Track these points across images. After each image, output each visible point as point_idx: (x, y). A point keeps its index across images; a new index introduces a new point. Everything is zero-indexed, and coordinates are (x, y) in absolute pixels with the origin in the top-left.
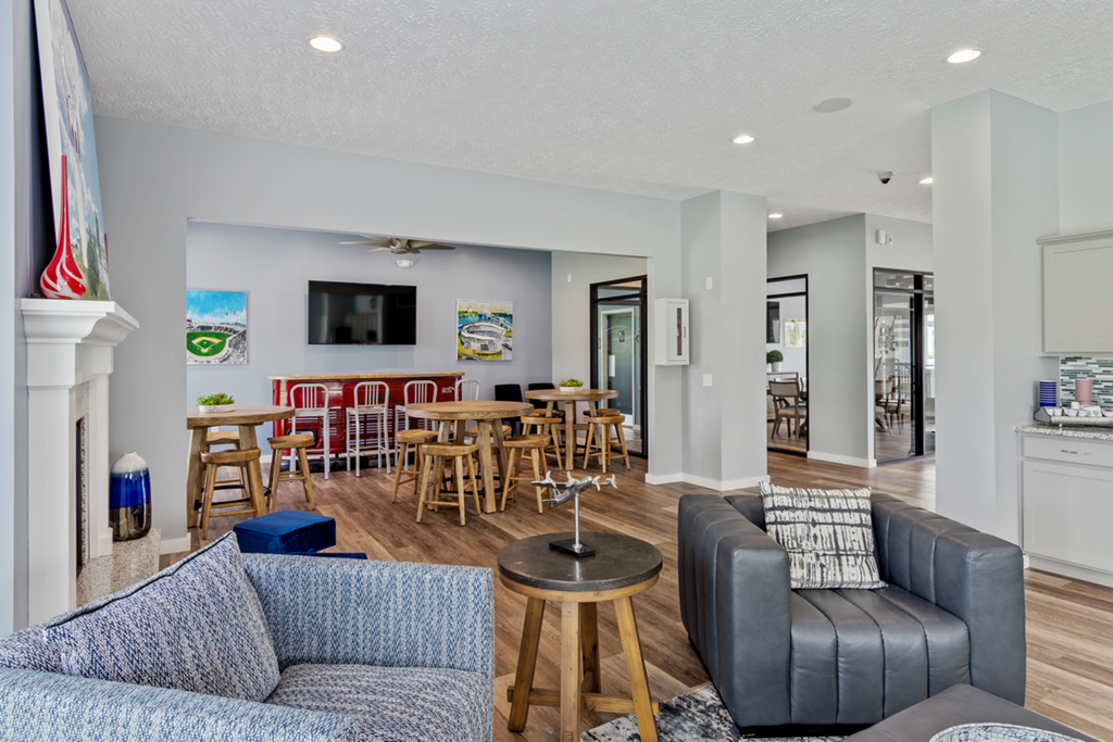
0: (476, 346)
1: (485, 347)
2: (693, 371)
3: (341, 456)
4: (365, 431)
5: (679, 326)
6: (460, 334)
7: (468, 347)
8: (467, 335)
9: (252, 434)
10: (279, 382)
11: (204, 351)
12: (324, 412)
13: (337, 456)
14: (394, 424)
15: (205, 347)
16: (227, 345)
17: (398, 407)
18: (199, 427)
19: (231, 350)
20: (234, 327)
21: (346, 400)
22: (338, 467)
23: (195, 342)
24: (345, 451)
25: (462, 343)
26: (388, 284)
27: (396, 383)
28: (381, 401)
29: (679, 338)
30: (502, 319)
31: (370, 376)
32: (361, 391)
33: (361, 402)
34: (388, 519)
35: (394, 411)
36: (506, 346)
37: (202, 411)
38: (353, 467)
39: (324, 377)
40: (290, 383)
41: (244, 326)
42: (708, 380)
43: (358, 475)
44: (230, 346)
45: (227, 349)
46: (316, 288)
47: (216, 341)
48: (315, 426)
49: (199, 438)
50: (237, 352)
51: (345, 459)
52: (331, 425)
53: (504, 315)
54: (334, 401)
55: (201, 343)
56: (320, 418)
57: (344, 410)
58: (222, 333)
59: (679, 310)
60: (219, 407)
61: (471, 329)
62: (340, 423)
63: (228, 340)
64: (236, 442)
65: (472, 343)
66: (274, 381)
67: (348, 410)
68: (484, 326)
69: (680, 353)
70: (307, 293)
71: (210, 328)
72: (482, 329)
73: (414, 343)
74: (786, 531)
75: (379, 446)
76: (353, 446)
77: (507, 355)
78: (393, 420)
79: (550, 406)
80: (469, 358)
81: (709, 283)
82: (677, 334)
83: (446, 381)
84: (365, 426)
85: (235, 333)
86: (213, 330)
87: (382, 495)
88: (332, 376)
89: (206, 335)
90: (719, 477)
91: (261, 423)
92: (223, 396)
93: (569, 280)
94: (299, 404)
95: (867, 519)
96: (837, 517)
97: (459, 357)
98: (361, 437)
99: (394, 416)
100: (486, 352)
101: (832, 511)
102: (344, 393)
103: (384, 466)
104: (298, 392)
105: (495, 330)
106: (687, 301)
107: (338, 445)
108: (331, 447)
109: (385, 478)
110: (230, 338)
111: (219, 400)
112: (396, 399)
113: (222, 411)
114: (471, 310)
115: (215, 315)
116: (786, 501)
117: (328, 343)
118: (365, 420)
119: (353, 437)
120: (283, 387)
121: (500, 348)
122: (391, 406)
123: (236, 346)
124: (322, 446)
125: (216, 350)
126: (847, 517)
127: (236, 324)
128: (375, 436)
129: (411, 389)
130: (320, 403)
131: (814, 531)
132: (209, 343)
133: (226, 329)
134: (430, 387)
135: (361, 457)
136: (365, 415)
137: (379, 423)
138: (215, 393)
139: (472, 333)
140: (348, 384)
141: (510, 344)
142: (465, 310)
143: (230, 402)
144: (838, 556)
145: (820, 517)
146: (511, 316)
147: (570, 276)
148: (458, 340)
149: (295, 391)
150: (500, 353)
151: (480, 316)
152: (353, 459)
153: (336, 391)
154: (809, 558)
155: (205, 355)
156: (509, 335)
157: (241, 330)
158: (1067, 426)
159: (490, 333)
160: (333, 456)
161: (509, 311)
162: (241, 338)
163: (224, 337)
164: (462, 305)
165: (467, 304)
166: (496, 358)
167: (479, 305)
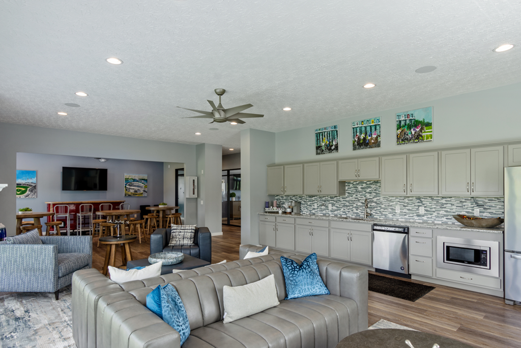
0: (132, 191)
1: (136, 191)
2: (199, 199)
3: (75, 231)
4: (85, 222)
5: (194, 185)
6: (125, 186)
7: (129, 191)
8: (129, 187)
9: (39, 221)
10: (50, 204)
12: (67, 215)
15: (19, 191)
17: (97, 212)
18: (20, 218)
19: (29, 192)
20: (31, 184)
21: (77, 211)
24: (76, 229)
25: (127, 190)
26: (96, 168)
27: (96, 204)
28: (90, 211)
29: (194, 189)
30: (143, 181)
31: (87, 202)
32: (82, 207)
33: (82, 211)
36: (145, 191)
37: (20, 213)
38: (79, 235)
39: (68, 202)
40: (54, 205)
41: (35, 183)
42: (202, 202)
45: (28, 192)
46: (65, 169)
47: (23, 189)
48: (64, 220)
49: (19, 222)
50: (32, 194)
51: (76, 232)
52: (71, 220)
53: (144, 180)
54: (71, 211)
55: (17, 190)
56: (66, 217)
57: (76, 214)
58: (26, 187)
59: (194, 180)
60: (27, 212)
61: (130, 185)
62: (74, 219)
63: (28, 189)
64: (33, 224)
65: (131, 190)
66: (48, 204)
67: (77, 214)
68: (136, 183)
69: (194, 194)
70: (62, 172)
72: (135, 185)
73: (107, 190)
74: (174, 234)
75: (90, 227)
76: (79, 227)
77: (146, 194)
79: (155, 212)
80: (129, 196)
82: (192, 188)
83: (118, 203)
85: (31, 186)
86: (22, 185)
88: (71, 202)
89: (19, 187)
91: (42, 217)
92: (28, 208)
94: (57, 212)
95: (194, 231)
96: (186, 231)
97: (125, 195)
98: (82, 224)
99: (95, 216)
100: (136, 193)
101: (185, 229)
102: (76, 208)
104: (57, 208)
105: (140, 185)
106: (196, 177)
107: (74, 227)
108: (71, 227)
111: (27, 210)
112: (96, 209)
113: (28, 213)
114: (130, 178)
115: (23, 180)
116: (175, 228)
117: (75, 190)
118: (84, 218)
119: (79, 224)
120: (51, 206)
121: (142, 192)
122: (94, 213)
123: (31, 191)
124: (67, 227)
125: (23, 192)
126: (188, 231)
127: (32, 183)
128: (89, 223)
129: (102, 206)
130: (66, 212)
131: (180, 234)
132: (20, 190)
133: (28, 185)
135: (82, 232)
136: (85, 216)
137: (90, 219)
138: (25, 207)
140: (77, 205)
141: (146, 190)
142: (128, 178)
143: (31, 210)
144: (184, 238)
145: (182, 231)
146: (147, 180)
147: (169, 166)
148: (125, 189)
149: (56, 207)
150: (142, 193)
151: (134, 180)
152: (79, 232)
153: (73, 207)
154: (177, 239)
155: (18, 194)
156: (146, 187)
157: (34, 185)
158: (269, 212)
159: (138, 186)
160: (72, 231)
161: (146, 178)
162: (34, 188)
163: (26, 188)
164: (126, 176)
165: (128, 176)
166: (141, 195)
167: (134, 175)
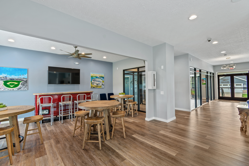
0: (95, 84)
1: (97, 85)
2: (157, 91)
4: (65, 109)
5: (154, 78)
6: (91, 81)
7: (93, 85)
11: (11, 86)
12: (51, 104)
13: (56, 116)
14: (74, 106)
15: (12, 85)
16: (20, 84)
17: (75, 101)
19: (22, 86)
21: (59, 100)
22: (56, 120)
23: (8, 84)
24: (58, 115)
25: (92, 84)
26: (72, 68)
27: (74, 95)
28: (70, 100)
29: (154, 82)
30: (101, 78)
32: (63, 98)
33: (63, 101)
34: (71, 148)
35: (74, 103)
36: (102, 84)
38: (61, 120)
40: (40, 96)
41: (26, 79)
42: (162, 93)
43: (62, 123)
44: (21, 85)
45: (20, 86)
46: (50, 68)
47: (16, 83)
48: (48, 108)
50: (24, 87)
51: (59, 117)
52: (54, 108)
53: (102, 77)
54: (54, 101)
55: (11, 84)
56: (50, 106)
57: (58, 103)
59: (154, 74)
61: (94, 80)
62: (57, 107)
63: (20, 83)
65: (94, 84)
66: (35, 95)
67: (60, 103)
68: (97, 79)
69: (154, 86)
70: (48, 70)
71: (14, 79)
72: (97, 80)
73: (80, 84)
75: (69, 113)
76: (61, 113)
77: (103, 87)
78: (74, 105)
80: (94, 87)
81: (162, 67)
83: (89, 94)
84: (65, 107)
85: (23, 81)
86: (15, 80)
87: (69, 133)
88: (54, 93)
89: (12, 81)
90: (166, 119)
93: (117, 69)
97: (91, 87)
98: (63, 110)
99: (74, 104)
100: (98, 86)
102: (58, 98)
103: (71, 118)
105: (100, 81)
106: (155, 72)
107: (56, 113)
108: (54, 114)
109: (71, 124)
110: (21, 82)
112: (74, 99)
114: (94, 76)
118: (65, 106)
119: (61, 111)
120: (38, 97)
121: (101, 85)
122: (73, 101)
123: (23, 85)
124: (50, 114)
125: (16, 86)
127: (23, 78)
128: (68, 110)
129: (79, 97)
130: (50, 102)
132: (13, 84)
133: (20, 80)
134: (85, 96)
135: (63, 116)
137: (69, 106)
139: (94, 81)
140: (60, 95)
141: (103, 84)
142: (93, 75)
146: (104, 77)
147: (117, 68)
149: (41, 98)
150: (101, 86)
151: (96, 77)
152: (61, 117)
153: (56, 97)
156: (103, 82)
157: (25, 80)
159: (99, 81)
160: (55, 116)
161: (103, 76)
162: (26, 82)
163: (19, 82)
164: (92, 74)
165: (93, 74)
166: (100, 87)
167: (96, 74)
